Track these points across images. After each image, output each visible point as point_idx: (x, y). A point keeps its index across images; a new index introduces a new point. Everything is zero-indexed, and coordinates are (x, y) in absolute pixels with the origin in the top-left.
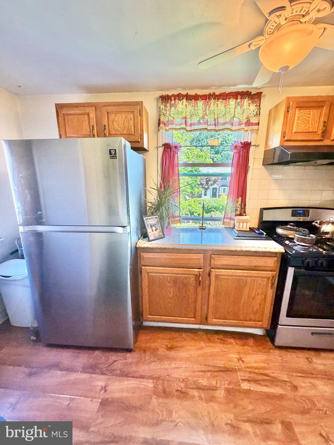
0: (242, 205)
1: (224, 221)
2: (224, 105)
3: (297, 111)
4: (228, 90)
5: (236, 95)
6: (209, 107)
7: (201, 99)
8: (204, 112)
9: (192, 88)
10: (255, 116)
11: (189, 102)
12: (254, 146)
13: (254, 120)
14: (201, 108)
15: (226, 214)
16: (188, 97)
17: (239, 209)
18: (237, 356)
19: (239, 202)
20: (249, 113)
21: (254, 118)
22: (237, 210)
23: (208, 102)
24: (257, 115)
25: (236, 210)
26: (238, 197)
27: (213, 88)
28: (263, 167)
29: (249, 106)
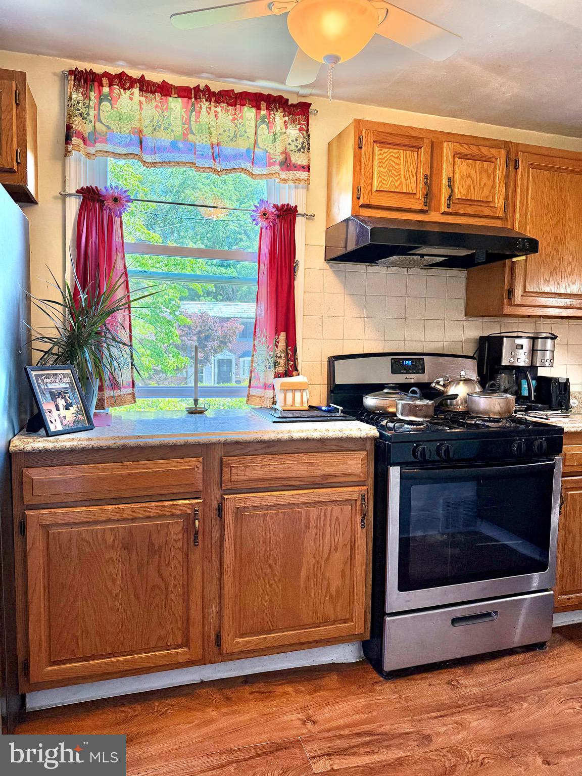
0: (290, 352)
1: (251, 394)
2: (231, 117)
3: (376, 149)
4: (239, 87)
5: (256, 100)
6: (198, 117)
7: (176, 95)
8: (186, 126)
9: (153, 68)
10: (299, 150)
12: (303, 215)
13: (298, 159)
14: (178, 115)
15: (253, 374)
16: (146, 86)
17: (282, 361)
18: (301, 716)
19: (282, 344)
20: (287, 143)
21: (297, 154)
22: (279, 364)
23: (193, 105)
24: (304, 149)
25: (275, 363)
26: (277, 333)
27: (204, 75)
28: (326, 266)
29: (286, 128)
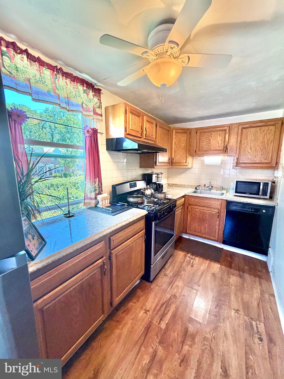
0: (100, 185)
1: (85, 202)
2: (72, 87)
3: (131, 115)
4: (76, 74)
5: (83, 82)
6: (58, 82)
7: (47, 67)
8: (54, 85)
10: (98, 108)
11: (30, 62)
12: (100, 133)
13: (98, 111)
14: (49, 78)
15: (86, 195)
17: (97, 189)
18: (143, 311)
19: (97, 183)
20: (94, 104)
21: (97, 109)
22: (97, 190)
23: (56, 75)
24: (100, 108)
25: (95, 190)
26: (95, 178)
27: (60, 62)
29: (94, 97)
